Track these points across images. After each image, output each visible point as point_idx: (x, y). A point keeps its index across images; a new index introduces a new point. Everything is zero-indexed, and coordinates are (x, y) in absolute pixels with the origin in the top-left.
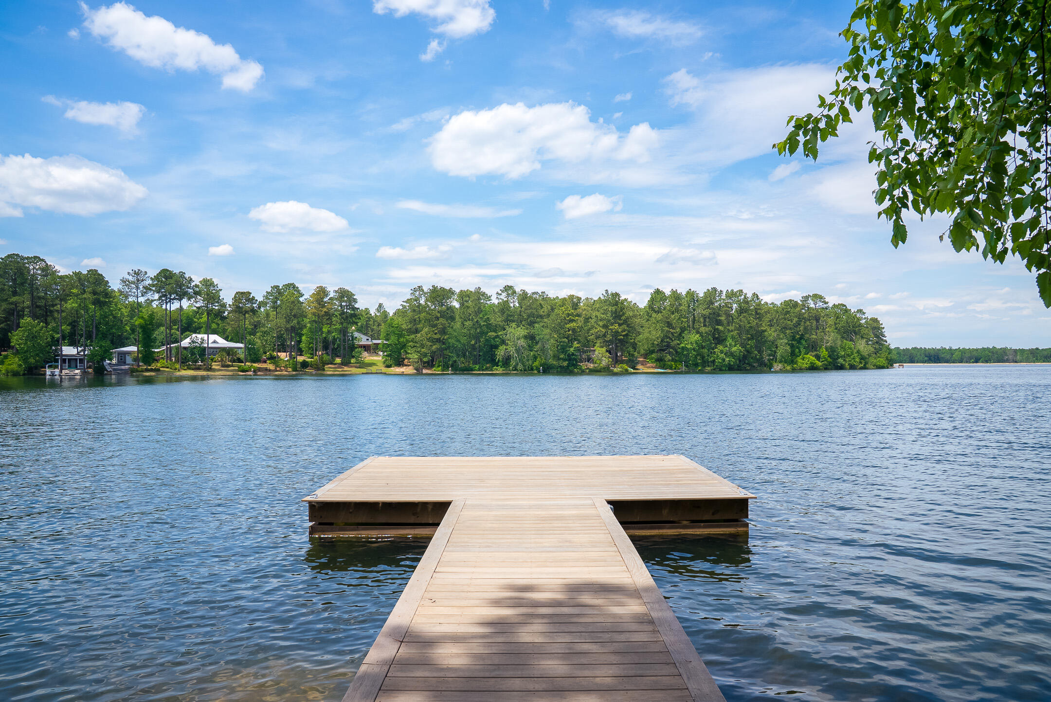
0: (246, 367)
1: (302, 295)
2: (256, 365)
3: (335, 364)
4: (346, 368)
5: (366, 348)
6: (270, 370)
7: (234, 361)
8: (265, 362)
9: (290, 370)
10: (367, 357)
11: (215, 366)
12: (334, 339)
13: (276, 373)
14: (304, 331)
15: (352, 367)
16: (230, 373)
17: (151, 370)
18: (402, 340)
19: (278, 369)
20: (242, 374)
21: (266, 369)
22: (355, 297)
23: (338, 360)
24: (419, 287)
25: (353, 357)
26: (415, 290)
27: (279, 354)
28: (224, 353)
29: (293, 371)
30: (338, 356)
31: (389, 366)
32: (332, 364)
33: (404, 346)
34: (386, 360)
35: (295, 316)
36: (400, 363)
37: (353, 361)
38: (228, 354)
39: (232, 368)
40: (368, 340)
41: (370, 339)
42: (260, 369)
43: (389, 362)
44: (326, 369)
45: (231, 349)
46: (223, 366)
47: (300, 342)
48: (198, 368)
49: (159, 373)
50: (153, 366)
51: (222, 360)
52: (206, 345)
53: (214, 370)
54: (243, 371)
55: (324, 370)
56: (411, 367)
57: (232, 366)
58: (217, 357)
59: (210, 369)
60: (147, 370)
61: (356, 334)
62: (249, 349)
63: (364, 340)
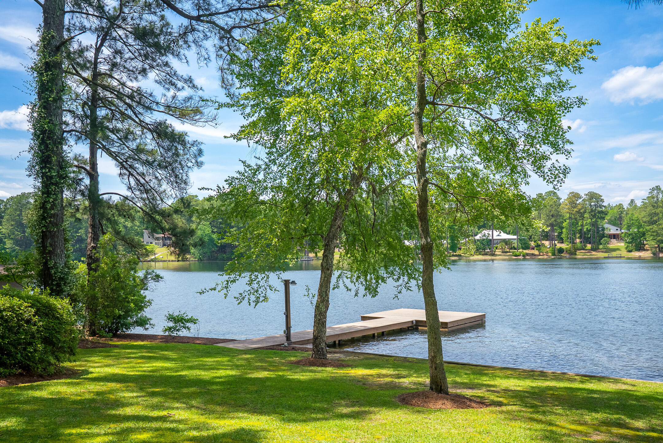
0: (518, 253)
1: (560, 199)
2: (525, 251)
3: (586, 250)
4: (594, 253)
5: (615, 236)
6: (535, 255)
7: (511, 249)
8: (533, 249)
9: (550, 254)
10: (614, 244)
11: (498, 252)
12: (589, 231)
13: (540, 257)
14: (564, 224)
15: (599, 252)
16: (507, 257)
17: (456, 256)
18: (641, 230)
19: (541, 254)
20: (515, 258)
21: (533, 254)
22: (602, 198)
23: (589, 246)
24: (657, 187)
25: (601, 244)
26: (653, 189)
27: (543, 242)
28: (504, 244)
29: (553, 255)
30: (590, 243)
31: (630, 251)
32: (584, 249)
33: (644, 234)
34: (628, 247)
35: (553, 216)
36: (640, 248)
37: (601, 247)
38: (506, 244)
39: (509, 254)
40: (617, 230)
41: (619, 229)
42: (527, 254)
43: (631, 248)
44: (577, 253)
45: (509, 239)
46: (503, 252)
47: (561, 233)
48: (486, 254)
49: (460, 257)
50: (458, 252)
51: (502, 248)
52: (491, 238)
53: (496, 255)
54: (516, 256)
55: (576, 254)
56: (649, 252)
57: (510, 252)
58: (499, 246)
59: (493, 255)
60: (453, 256)
61: (606, 226)
62: (521, 240)
63: (613, 230)
